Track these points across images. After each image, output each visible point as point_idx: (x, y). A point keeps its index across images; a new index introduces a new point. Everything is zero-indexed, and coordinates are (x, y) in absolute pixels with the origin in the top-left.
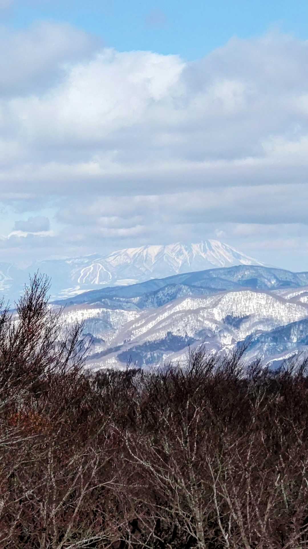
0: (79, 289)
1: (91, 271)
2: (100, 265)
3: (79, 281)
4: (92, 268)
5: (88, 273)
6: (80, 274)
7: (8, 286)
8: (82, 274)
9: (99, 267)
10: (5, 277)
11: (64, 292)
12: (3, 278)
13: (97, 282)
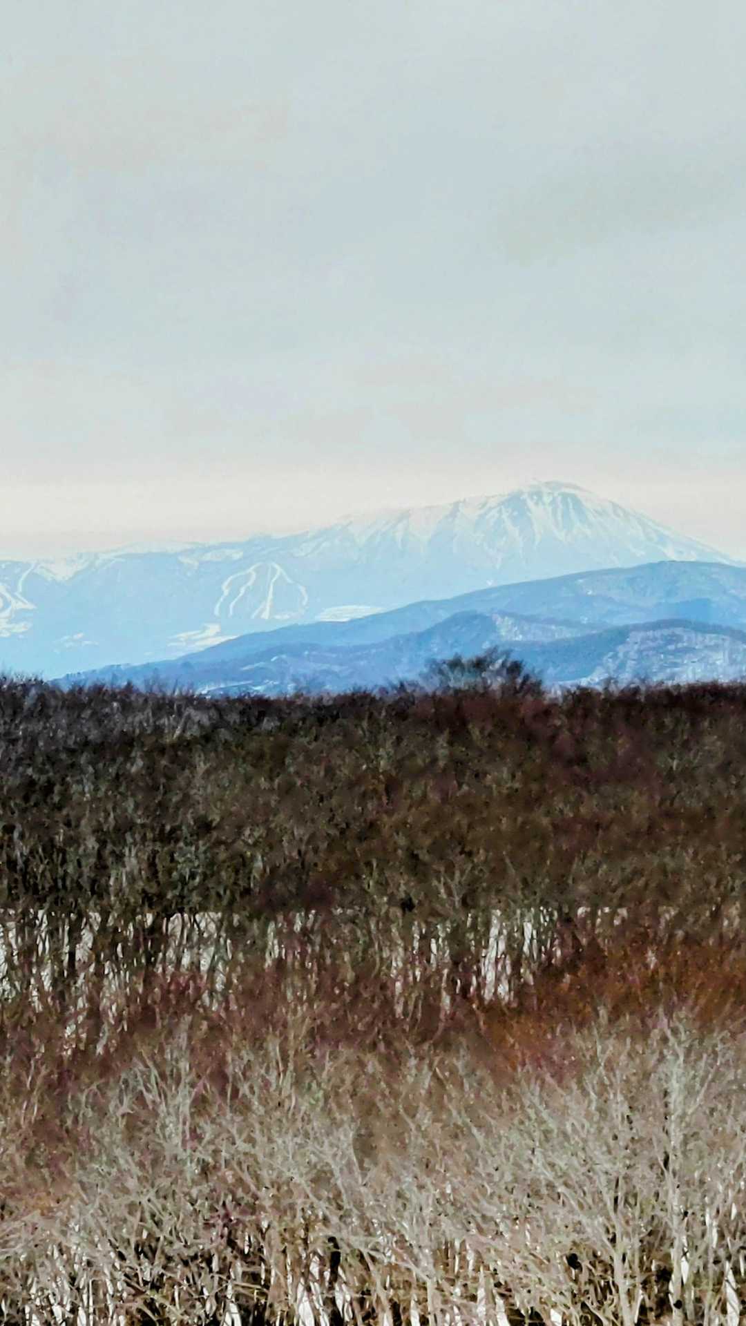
0: (218, 634)
1: (250, 584)
2: (277, 566)
3: (216, 612)
4: (254, 576)
5: (242, 591)
6: (222, 593)
7: (20, 628)
8: (226, 592)
9: (274, 571)
10: (13, 601)
11: (177, 640)
12: (7, 604)
13: (266, 615)
